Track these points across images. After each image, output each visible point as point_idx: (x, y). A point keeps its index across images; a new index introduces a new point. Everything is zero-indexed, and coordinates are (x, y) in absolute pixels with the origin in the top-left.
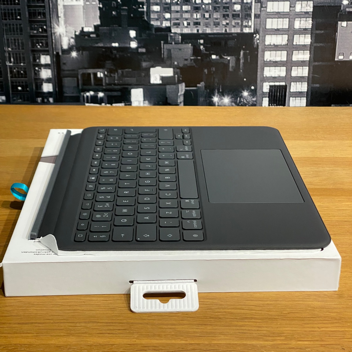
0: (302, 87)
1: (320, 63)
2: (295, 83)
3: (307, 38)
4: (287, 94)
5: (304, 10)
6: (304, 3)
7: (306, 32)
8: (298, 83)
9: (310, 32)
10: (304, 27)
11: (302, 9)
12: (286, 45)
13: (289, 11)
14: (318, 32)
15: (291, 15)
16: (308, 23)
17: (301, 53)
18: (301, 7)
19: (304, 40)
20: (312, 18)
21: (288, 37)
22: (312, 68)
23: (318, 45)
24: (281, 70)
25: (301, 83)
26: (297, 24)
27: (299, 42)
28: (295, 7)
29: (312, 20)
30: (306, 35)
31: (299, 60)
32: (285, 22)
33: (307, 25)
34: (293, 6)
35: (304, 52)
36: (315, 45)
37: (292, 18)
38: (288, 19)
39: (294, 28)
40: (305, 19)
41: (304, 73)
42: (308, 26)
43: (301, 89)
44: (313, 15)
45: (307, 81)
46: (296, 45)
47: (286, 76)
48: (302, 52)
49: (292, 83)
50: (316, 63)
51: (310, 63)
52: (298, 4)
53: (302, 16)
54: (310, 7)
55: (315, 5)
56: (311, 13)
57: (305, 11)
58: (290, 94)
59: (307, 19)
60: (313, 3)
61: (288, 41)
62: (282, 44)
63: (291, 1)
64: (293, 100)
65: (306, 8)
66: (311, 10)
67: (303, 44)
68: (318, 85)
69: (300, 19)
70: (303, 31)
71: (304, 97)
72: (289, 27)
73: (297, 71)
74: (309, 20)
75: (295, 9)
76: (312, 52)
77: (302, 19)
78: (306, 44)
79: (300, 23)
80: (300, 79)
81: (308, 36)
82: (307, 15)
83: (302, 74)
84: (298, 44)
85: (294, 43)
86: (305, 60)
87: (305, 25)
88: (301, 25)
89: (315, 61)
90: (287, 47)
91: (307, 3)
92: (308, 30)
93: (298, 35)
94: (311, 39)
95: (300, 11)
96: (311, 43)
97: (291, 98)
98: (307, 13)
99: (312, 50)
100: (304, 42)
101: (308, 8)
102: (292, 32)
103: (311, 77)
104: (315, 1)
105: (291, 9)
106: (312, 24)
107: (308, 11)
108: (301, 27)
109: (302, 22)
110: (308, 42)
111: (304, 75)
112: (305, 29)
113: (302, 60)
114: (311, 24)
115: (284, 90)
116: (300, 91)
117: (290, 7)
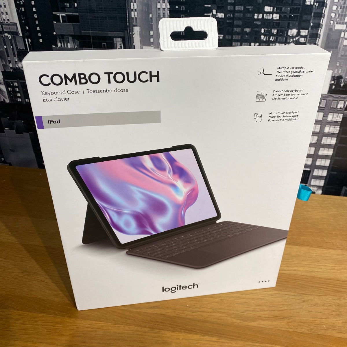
0: (322, 173)
1: (340, 158)
2: (318, 170)
3: (333, 140)
4: (310, 176)
5: (334, 120)
6: (335, 115)
7: (333, 135)
8: (320, 170)
9: (336, 136)
10: (332, 132)
11: (333, 119)
12: (315, 143)
13: (321, 119)
14: (343, 136)
15: (323, 123)
16: (336, 129)
17: (326, 150)
18: (333, 117)
19: (331, 141)
20: (340, 126)
21: (318, 138)
22: (333, 161)
23: (341, 145)
24: (309, 160)
25: (322, 170)
26: (327, 130)
27: (326, 142)
28: (327, 117)
29: (340, 128)
30: (333, 138)
31: (324, 154)
32: (317, 127)
33: (335, 130)
34: (326, 116)
35: (329, 150)
36: (339, 145)
37: (323, 125)
38: (320, 126)
39: (324, 132)
40: (334, 126)
41: (326, 163)
42: (335, 132)
43: (322, 174)
44: (341, 123)
45: (327, 169)
46: (324, 144)
47: (311, 164)
48: (328, 149)
49: (316, 170)
50: (337, 158)
51: (331, 158)
52: (331, 115)
53: (332, 124)
54: (340, 118)
55: (344, 116)
56: (340, 122)
57: (336, 120)
58: (312, 177)
59: (336, 126)
60: (343, 116)
61: (317, 140)
62: (312, 143)
63: (325, 113)
64: (314, 181)
65: (337, 118)
66: (340, 120)
67: (329, 144)
68: (335, 173)
69: (329, 126)
70: (331, 135)
71: (323, 179)
72: (320, 131)
73: (321, 162)
74: (337, 128)
75: (327, 118)
76: (336, 150)
77: (332, 126)
78: (331, 144)
79: (329, 129)
80: (322, 168)
81: (334, 139)
82: (336, 124)
83: (325, 164)
84: (325, 143)
85: (322, 143)
86: (328, 155)
87: (333, 131)
88: (330, 130)
89: (336, 156)
90: (315, 145)
91: (338, 115)
92: (335, 134)
93: (326, 138)
94: (337, 141)
95: (331, 120)
96: (336, 143)
97: (313, 180)
98: (336, 122)
99: (336, 149)
100: (330, 143)
101: (338, 118)
102: (322, 135)
103: (331, 167)
104: (345, 114)
105: (324, 118)
106: (340, 131)
107: (338, 120)
108: (330, 132)
109: (331, 128)
110: (333, 143)
111: (325, 165)
112: (333, 134)
113: (326, 155)
114: (338, 130)
115: (308, 174)
116: (321, 175)
117: (324, 116)
